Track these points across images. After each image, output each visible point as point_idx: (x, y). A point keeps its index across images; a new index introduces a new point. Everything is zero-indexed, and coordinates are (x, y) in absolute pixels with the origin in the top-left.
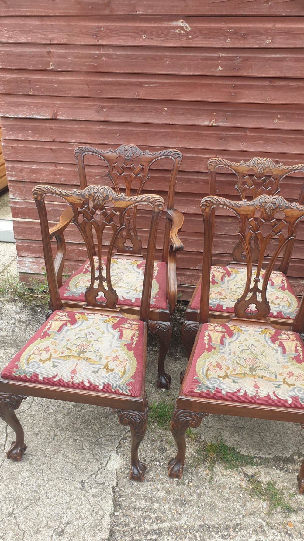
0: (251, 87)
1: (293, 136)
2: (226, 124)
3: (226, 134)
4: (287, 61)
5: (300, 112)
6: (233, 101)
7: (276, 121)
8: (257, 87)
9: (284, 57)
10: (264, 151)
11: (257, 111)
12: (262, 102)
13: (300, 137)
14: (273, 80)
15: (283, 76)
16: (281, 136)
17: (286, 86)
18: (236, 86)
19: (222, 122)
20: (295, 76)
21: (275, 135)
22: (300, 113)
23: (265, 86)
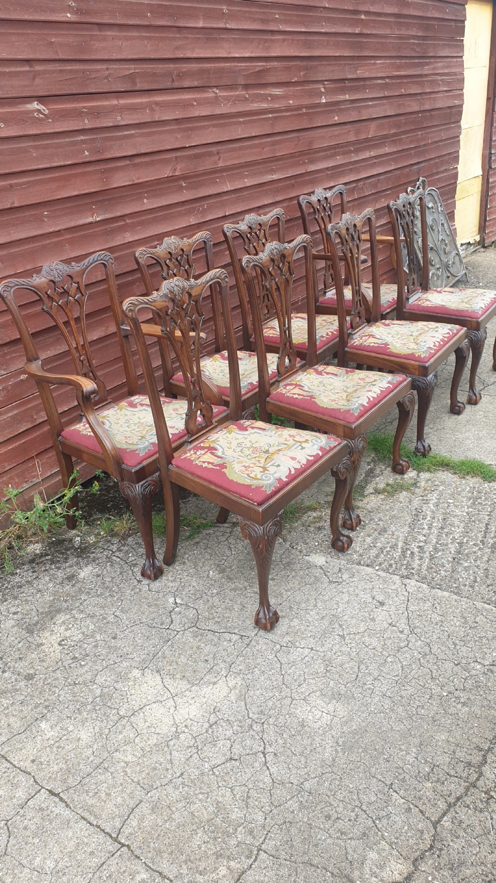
0: (117, 169)
2: (108, 216)
3: (110, 228)
6: (106, 188)
7: (145, 201)
8: (122, 168)
11: (128, 195)
12: (130, 183)
15: (139, 152)
18: (106, 170)
19: (103, 214)
20: (148, 151)
23: (127, 165)
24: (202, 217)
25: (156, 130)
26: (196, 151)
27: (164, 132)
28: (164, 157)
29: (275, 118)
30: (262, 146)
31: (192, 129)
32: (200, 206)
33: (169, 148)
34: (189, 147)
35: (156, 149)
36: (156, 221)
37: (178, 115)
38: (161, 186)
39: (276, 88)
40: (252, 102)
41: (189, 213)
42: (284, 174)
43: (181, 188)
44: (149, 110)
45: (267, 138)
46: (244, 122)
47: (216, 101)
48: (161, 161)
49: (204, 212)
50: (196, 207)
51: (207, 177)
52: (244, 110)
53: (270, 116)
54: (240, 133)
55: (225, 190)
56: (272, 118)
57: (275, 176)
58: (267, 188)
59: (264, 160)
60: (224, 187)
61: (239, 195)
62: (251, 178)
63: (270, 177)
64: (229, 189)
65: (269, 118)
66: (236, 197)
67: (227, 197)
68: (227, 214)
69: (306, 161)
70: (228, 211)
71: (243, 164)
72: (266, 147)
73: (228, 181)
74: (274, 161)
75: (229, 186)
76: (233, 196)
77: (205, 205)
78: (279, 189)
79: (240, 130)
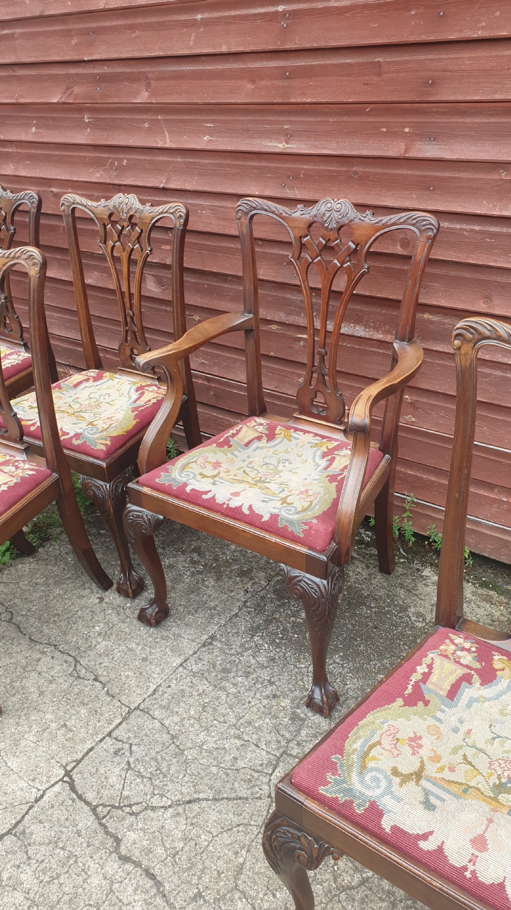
1: (57, 153)
4: (17, 39)
5: (52, 115)
7: (34, 130)
9: (13, 34)
10: (34, 175)
12: (11, 101)
14: (15, 68)
15: (18, 61)
16: (45, 152)
21: (39, 152)
22: (53, 117)
23: (10, 77)
24: (117, 176)
25: (40, 29)
26: (106, 69)
27: (54, 34)
28: (55, 72)
29: (293, 13)
30: (253, 76)
31: (96, 31)
32: (116, 159)
33: (57, 59)
34: (89, 61)
35: (40, 59)
36: (47, 159)
37: (70, 7)
38: (54, 115)
41: (97, 164)
43: (81, 126)
45: (268, 59)
46: (205, 23)
48: (51, 78)
49: (121, 169)
50: (110, 158)
51: (127, 117)
53: (282, 8)
54: (191, 43)
55: (160, 145)
56: (284, 13)
57: (290, 146)
58: (263, 164)
59: (258, 107)
60: (158, 139)
61: (191, 160)
62: (222, 137)
63: (273, 144)
64: (168, 145)
65: (277, 12)
66: (184, 162)
67: (166, 159)
68: (162, 186)
69: (407, 130)
70: (166, 183)
71: (200, 107)
72: (263, 79)
73: (168, 131)
74: (290, 113)
75: (168, 141)
76: (180, 160)
77: (122, 159)
78: (302, 176)
79: (193, 38)
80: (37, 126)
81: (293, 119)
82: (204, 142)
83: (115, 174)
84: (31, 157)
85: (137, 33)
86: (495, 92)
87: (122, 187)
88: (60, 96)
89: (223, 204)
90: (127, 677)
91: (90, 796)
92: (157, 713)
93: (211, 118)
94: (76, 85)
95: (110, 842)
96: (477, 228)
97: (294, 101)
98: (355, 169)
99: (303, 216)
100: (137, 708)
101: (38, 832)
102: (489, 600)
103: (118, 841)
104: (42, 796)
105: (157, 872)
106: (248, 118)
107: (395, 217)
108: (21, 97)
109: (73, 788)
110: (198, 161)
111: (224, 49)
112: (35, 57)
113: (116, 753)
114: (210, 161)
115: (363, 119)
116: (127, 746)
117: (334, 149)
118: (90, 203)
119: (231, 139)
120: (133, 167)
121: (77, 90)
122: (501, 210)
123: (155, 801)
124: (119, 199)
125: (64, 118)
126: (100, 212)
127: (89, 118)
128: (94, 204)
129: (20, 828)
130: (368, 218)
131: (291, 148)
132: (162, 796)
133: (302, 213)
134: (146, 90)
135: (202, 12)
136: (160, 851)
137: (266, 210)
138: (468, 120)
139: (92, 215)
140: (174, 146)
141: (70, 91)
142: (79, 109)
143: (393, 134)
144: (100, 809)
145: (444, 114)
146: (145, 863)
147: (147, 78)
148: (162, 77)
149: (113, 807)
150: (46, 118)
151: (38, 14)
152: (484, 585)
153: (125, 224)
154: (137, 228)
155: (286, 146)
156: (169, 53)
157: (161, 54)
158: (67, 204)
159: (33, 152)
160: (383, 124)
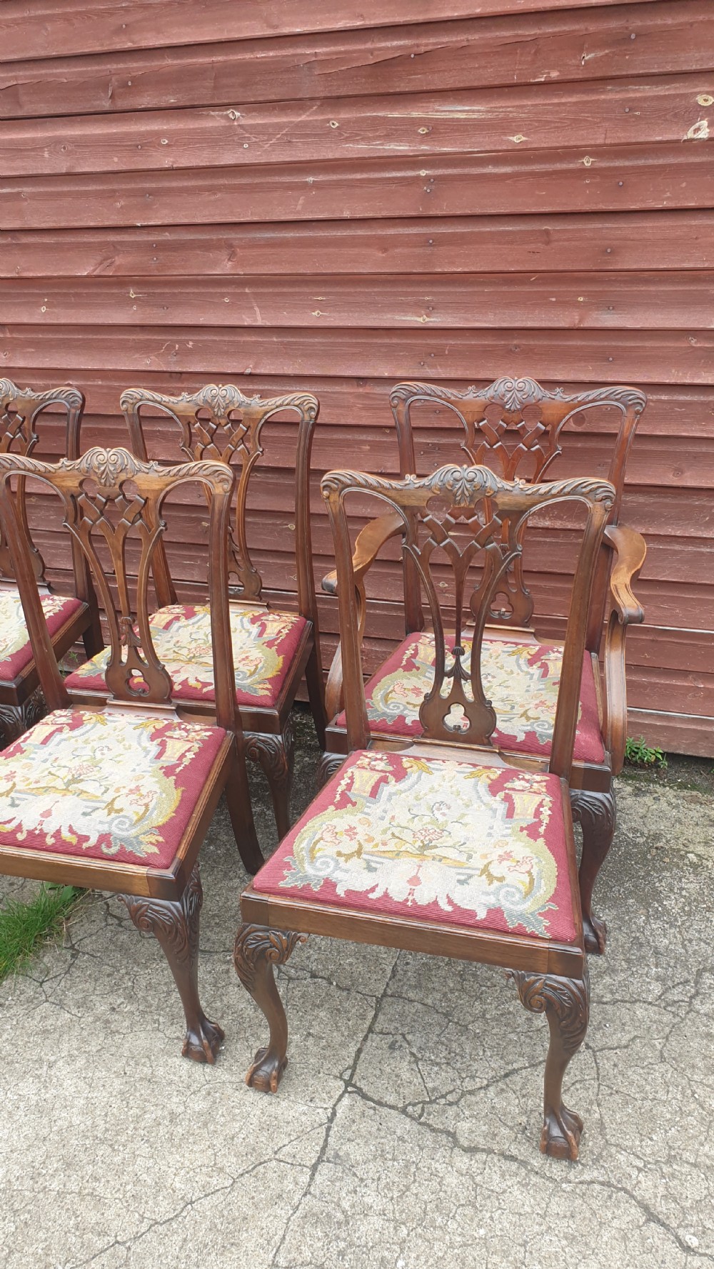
1: (80, 337)
4: (25, 200)
5: (76, 290)
7: (43, 309)
9: (19, 193)
10: (41, 366)
12: (9, 275)
13: (90, 337)
14: (17, 234)
15: (26, 226)
16: (61, 337)
17: (39, 244)
21: (50, 336)
22: (76, 293)
23: (8, 245)
24: (177, 363)
25: (66, 189)
26: (167, 236)
27: (86, 194)
28: (85, 240)
29: (438, 179)
30: (384, 244)
31: (153, 192)
32: (178, 342)
33: (92, 224)
34: (143, 227)
35: (63, 224)
36: (66, 346)
37: (116, 163)
38: (79, 291)
39: (461, 102)
40: (347, 140)
41: (146, 348)
42: (467, 320)
43: (126, 302)
44: (50, 152)
45: (407, 226)
46: (316, 185)
47: (228, 137)
48: (78, 246)
49: (185, 353)
50: (166, 341)
51: (196, 291)
52: (315, 157)
53: (423, 173)
54: (299, 208)
55: (247, 322)
56: (428, 178)
57: (432, 320)
58: (395, 341)
59: (389, 277)
60: (244, 316)
61: (292, 340)
62: (338, 311)
63: (409, 318)
64: (260, 323)
65: (418, 177)
66: (282, 343)
67: (254, 339)
68: (248, 371)
69: (581, 299)
70: (255, 368)
71: (306, 278)
72: (396, 247)
73: (259, 307)
74: (432, 283)
75: (259, 318)
76: (275, 340)
77: (187, 341)
78: (447, 352)
79: (301, 202)
80: (49, 305)
81: (435, 290)
82: (315, 317)
83: (175, 359)
84: (30, 343)
85: (219, 195)
86: (683, 261)
87: (184, 375)
88: (92, 268)
89: (337, 389)
90: (351, 964)
91: (391, 1099)
92: (411, 995)
93: (323, 290)
94: (118, 255)
95: (443, 1138)
96: (664, 397)
97: (440, 270)
98: (515, 342)
99: (477, 398)
100: (385, 995)
101: (355, 1151)
102: (695, 800)
103: (452, 1135)
104: (334, 1114)
105: (514, 1152)
106: (376, 290)
107: (594, 393)
108: (24, 270)
109: (365, 1097)
110: (302, 340)
111: (347, 215)
112: (55, 221)
113: (392, 1047)
114: (321, 340)
115: (526, 289)
116: (399, 1038)
117: (490, 322)
118: (166, 398)
119: (351, 314)
120: (201, 350)
121: (119, 260)
122: (693, 378)
123: (468, 1084)
124: (210, 391)
125: (96, 293)
126: (182, 409)
127: (135, 293)
128: (172, 399)
129: (330, 1153)
130: (560, 396)
131: (434, 322)
132: (473, 1077)
133: (475, 395)
134: (229, 260)
135: (314, 174)
136: (504, 1131)
137: (429, 395)
138: (652, 288)
139: (171, 413)
140: (268, 324)
141: (109, 261)
142: (122, 281)
143: (566, 303)
144: (410, 1109)
145: (625, 282)
146: (496, 1147)
147: (231, 246)
148: (253, 245)
149: (424, 1102)
150: (65, 295)
151: (64, 171)
152: (682, 786)
153: (223, 421)
154: (241, 425)
155: (427, 319)
156: (268, 218)
157: (256, 219)
158: (131, 401)
159: (41, 336)
160: (552, 294)
